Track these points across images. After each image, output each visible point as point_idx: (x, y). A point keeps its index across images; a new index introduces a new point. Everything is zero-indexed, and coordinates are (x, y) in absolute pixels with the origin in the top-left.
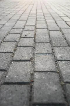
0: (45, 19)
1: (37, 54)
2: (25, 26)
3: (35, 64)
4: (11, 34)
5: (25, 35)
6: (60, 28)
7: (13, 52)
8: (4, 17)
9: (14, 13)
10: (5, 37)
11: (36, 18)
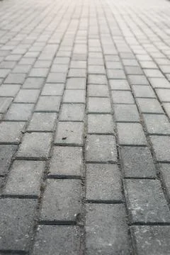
0: (108, 79)
1: (89, 201)
2: (62, 103)
3: (85, 233)
4: (30, 132)
5: (63, 139)
6: (141, 114)
7: (39, 195)
8: (12, 69)
9: (35, 54)
10: (18, 144)
11: (88, 75)
